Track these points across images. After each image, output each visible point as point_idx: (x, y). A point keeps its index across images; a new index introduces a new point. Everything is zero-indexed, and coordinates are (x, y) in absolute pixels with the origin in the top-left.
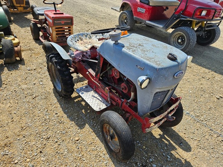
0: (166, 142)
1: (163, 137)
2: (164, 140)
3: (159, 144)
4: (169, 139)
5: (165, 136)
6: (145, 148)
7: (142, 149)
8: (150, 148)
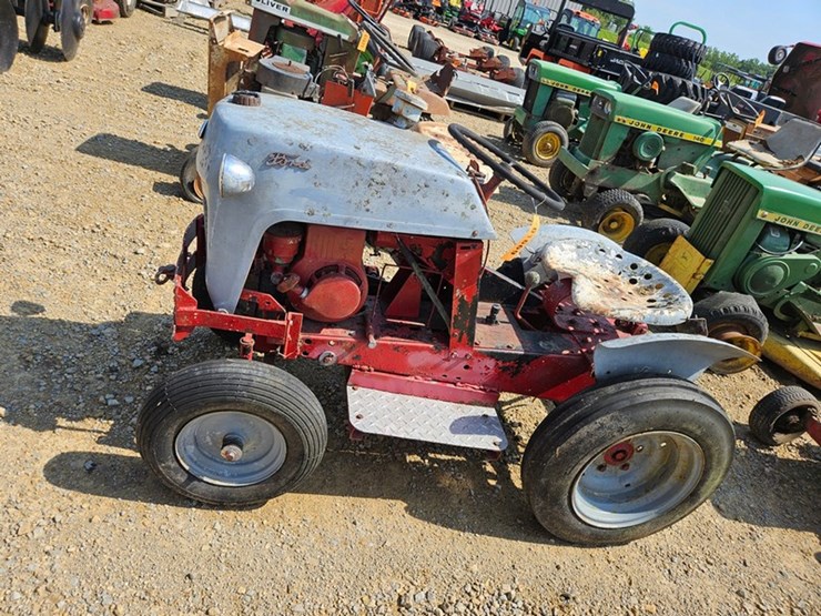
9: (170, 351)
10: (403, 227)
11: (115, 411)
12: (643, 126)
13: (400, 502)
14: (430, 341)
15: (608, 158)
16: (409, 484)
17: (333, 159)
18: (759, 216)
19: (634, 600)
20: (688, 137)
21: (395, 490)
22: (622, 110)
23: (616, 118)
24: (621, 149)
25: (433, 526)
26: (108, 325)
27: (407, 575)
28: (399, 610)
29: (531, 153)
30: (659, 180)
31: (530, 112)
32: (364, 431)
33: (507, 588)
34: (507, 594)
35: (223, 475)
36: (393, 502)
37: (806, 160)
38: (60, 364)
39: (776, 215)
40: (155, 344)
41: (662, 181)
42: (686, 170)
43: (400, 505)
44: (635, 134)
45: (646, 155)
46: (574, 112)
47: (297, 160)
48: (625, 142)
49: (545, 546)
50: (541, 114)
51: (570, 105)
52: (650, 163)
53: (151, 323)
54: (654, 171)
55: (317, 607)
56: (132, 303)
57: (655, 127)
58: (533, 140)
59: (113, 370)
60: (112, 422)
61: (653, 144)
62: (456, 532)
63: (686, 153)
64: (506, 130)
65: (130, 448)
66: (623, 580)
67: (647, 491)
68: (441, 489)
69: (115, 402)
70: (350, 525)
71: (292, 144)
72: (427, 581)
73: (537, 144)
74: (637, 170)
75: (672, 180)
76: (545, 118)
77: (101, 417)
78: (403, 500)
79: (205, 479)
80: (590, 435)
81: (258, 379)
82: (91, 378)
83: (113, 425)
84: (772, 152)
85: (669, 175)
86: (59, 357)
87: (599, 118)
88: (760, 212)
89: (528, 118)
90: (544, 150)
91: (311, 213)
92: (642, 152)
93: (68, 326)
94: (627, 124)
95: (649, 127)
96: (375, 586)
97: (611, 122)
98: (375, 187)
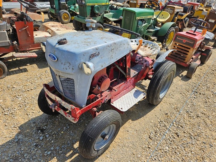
0: (68, 154)
1: (75, 151)
2: (71, 152)
3: (66, 146)
4: (73, 158)
5: (78, 154)
6: (61, 133)
7: (60, 130)
8: (61, 137)
9: (45, 129)
10: (119, 58)
11: (52, 154)
12: (93, 4)
13: (129, 120)
14: (122, 82)
15: (89, 16)
16: (127, 115)
17: (104, 48)
18: (137, 19)
19: (173, 106)
20: (103, 4)
21: (126, 119)
22: (87, 2)
23: (87, 4)
24: (91, 12)
25: (139, 120)
26: (17, 135)
27: (146, 132)
28: (151, 140)
29: (62, 21)
30: (101, 17)
31: (55, 9)
32: (126, 111)
33: (159, 121)
34: (160, 121)
35: (102, 145)
36: (128, 121)
37: (126, 1)
38: (20, 156)
39: (139, 17)
40: (38, 130)
41: (102, 17)
42: (106, 12)
43: (130, 121)
44: (93, 7)
45: (97, 12)
46: (67, 5)
47: (97, 53)
48: (91, 10)
49: (155, 108)
50: (58, 8)
51: (65, 4)
52: (98, 14)
53: (28, 126)
54: (100, 15)
55: (141, 152)
56: (15, 124)
57: (96, 4)
58: (61, 17)
59: (36, 146)
60: (55, 157)
61: (98, 9)
62: (143, 117)
63: (104, 8)
64: (49, 16)
65: (68, 159)
66: (169, 104)
67: (164, 86)
68: (132, 111)
69: (49, 152)
70: (128, 132)
71: (94, 50)
72: (149, 130)
73: (62, 17)
74: (96, 16)
75: (104, 16)
76: (60, 9)
77: (51, 159)
78: (130, 119)
79: (100, 149)
80: (162, 82)
81: (109, 116)
82: (34, 152)
83: (57, 158)
84: (118, 2)
85: (103, 15)
86: (17, 155)
87: (82, 6)
88: (137, 18)
89: (56, 11)
90: (65, 19)
91: (102, 66)
92: (96, 12)
93: (6, 145)
94: (90, 5)
95: (95, 4)
96: (144, 139)
97: (86, 6)
98: (113, 51)
